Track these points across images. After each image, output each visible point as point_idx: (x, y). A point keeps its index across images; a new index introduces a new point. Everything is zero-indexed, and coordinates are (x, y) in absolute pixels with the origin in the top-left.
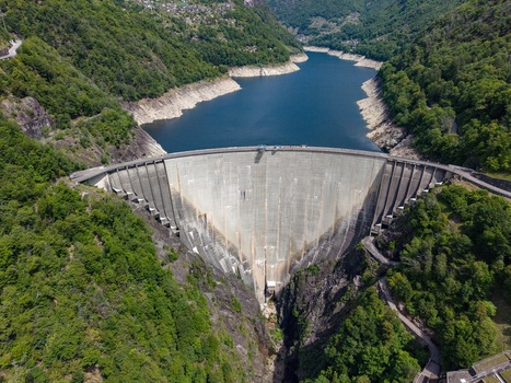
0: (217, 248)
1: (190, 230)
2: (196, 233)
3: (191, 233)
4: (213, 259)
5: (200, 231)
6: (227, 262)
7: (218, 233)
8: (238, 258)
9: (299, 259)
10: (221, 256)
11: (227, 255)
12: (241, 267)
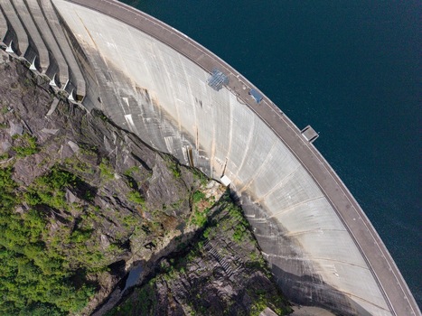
0: (164, 125)
1: (123, 95)
2: (132, 100)
3: (126, 100)
4: (154, 133)
5: (140, 102)
6: (175, 142)
7: (167, 114)
8: (194, 145)
9: (253, 200)
10: (169, 134)
11: (178, 136)
12: (196, 152)
